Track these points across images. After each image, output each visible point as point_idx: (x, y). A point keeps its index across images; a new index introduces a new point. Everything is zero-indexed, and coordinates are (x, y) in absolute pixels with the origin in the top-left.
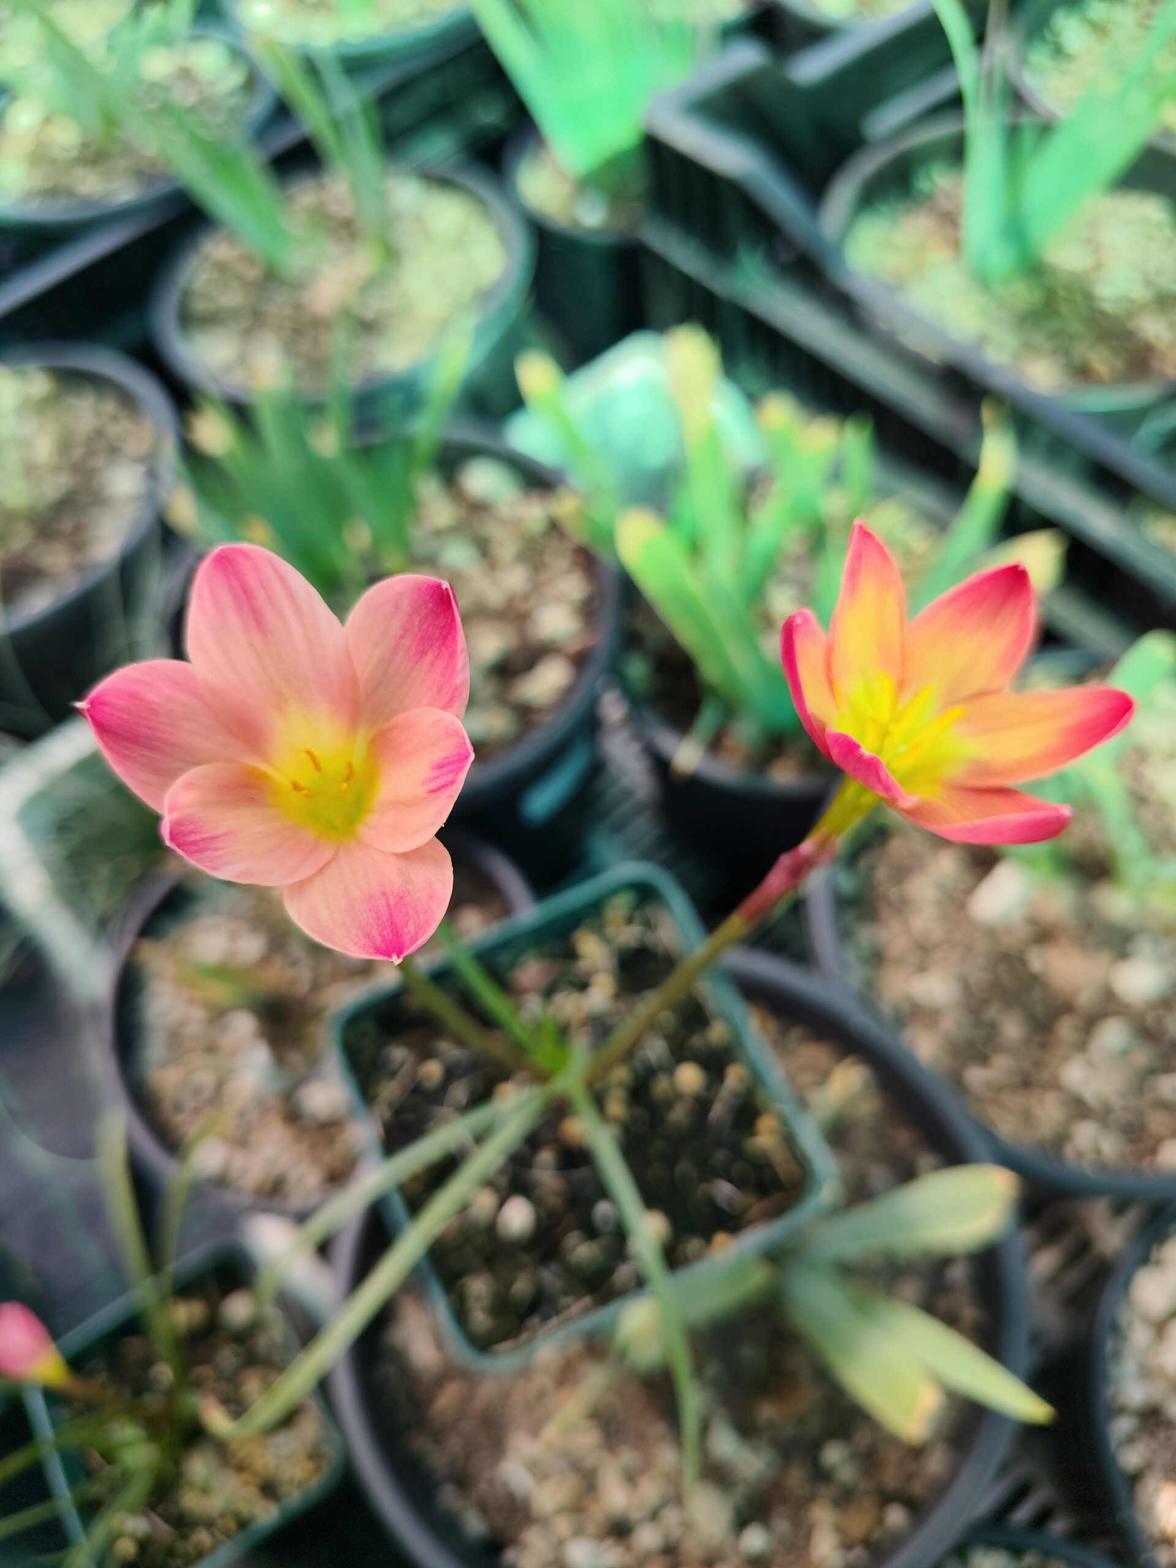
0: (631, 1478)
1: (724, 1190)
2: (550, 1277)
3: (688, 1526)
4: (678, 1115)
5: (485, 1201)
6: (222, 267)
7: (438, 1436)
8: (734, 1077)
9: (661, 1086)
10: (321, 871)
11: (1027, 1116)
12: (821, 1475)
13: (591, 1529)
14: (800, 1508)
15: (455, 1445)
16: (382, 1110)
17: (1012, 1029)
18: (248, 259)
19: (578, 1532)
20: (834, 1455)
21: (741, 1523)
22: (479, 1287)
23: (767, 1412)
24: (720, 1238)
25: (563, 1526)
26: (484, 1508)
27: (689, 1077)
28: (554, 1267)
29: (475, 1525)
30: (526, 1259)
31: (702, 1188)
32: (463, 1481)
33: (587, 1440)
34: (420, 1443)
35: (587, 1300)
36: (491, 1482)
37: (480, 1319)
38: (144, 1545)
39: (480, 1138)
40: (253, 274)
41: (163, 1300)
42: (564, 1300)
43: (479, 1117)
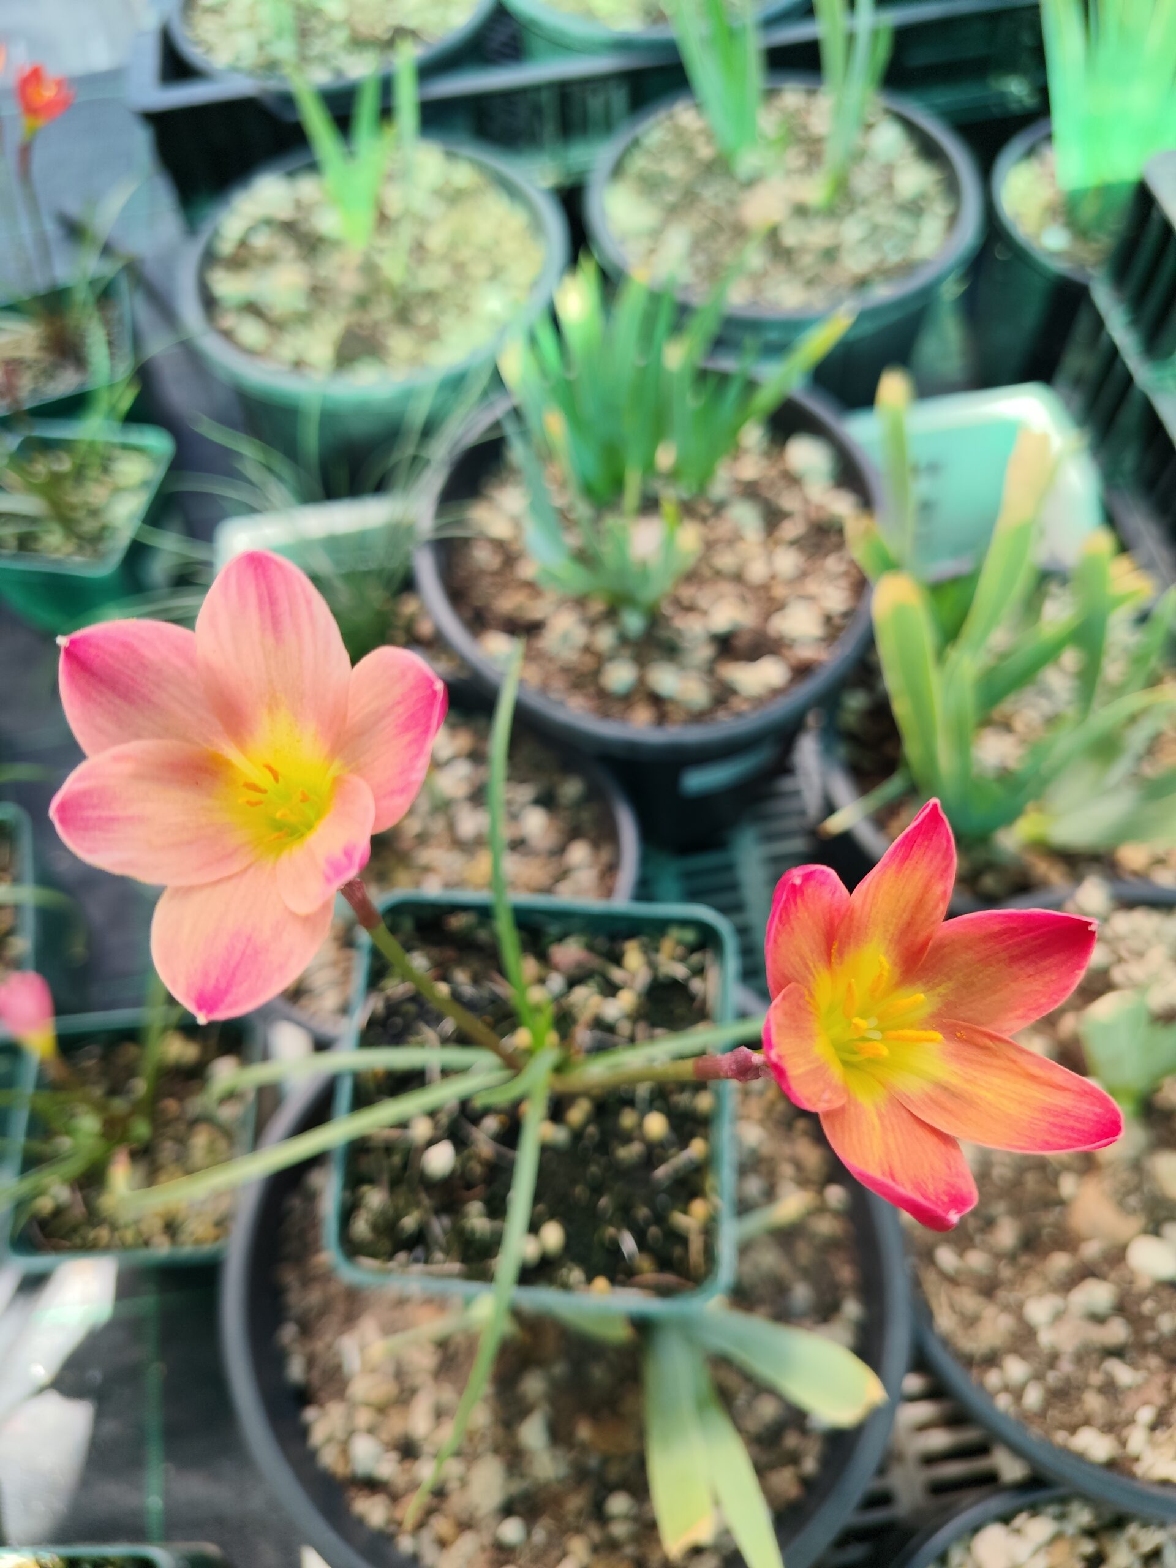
0: (440, 1414)
1: (628, 1244)
2: (439, 1226)
3: (464, 1482)
4: (628, 1153)
5: (422, 1130)
6: (679, 132)
7: (307, 1281)
8: (697, 1148)
9: (628, 1119)
10: (219, 882)
11: (971, 1321)
12: (599, 1514)
13: (385, 1436)
14: (564, 1531)
15: (314, 1297)
16: (377, 1003)
17: (1006, 1234)
18: (709, 135)
19: (371, 1431)
20: (619, 1504)
21: (508, 1510)
22: (375, 1198)
23: (584, 1431)
24: (601, 1283)
25: (364, 1417)
26: (311, 1362)
27: (656, 1125)
28: (446, 1221)
29: (296, 1370)
30: (426, 1201)
31: (611, 1231)
32: (306, 1329)
33: (424, 1360)
34: (290, 1277)
35: (456, 1267)
36: (329, 1347)
37: (361, 1227)
38: (59, 1212)
39: (446, 1073)
40: (705, 152)
41: (165, 1029)
42: (439, 1255)
43: (456, 1056)
